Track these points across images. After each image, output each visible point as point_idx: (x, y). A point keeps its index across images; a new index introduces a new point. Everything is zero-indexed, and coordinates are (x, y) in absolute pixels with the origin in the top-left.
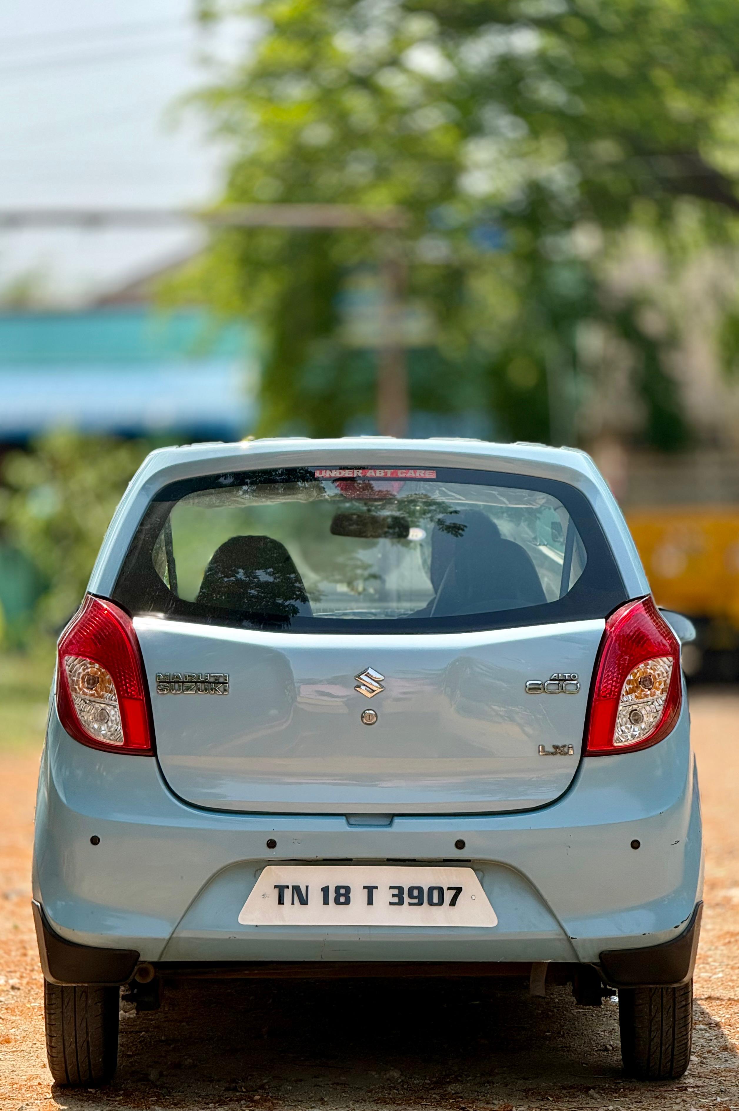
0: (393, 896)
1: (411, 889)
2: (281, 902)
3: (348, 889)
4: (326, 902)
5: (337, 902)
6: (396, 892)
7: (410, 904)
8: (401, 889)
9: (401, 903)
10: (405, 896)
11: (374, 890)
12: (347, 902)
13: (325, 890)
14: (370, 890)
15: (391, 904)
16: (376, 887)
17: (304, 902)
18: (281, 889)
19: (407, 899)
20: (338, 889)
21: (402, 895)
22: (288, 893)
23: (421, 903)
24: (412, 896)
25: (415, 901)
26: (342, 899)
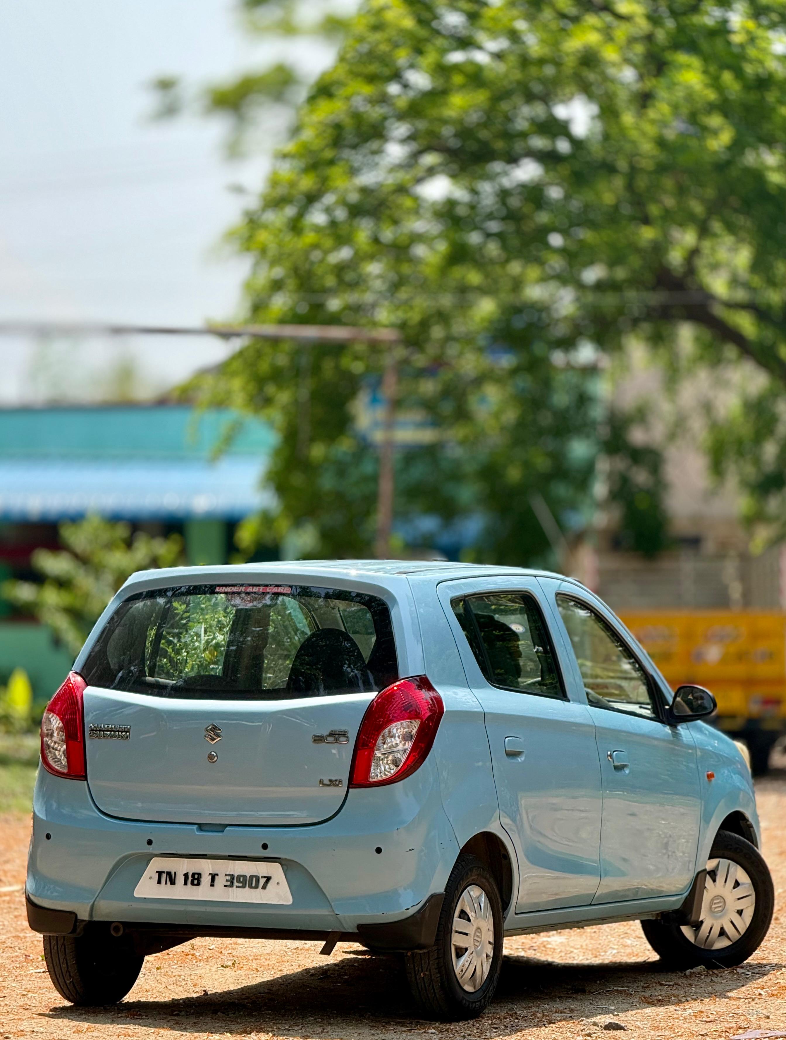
0: (227, 881)
1: (239, 877)
2: (159, 882)
3: (199, 875)
4: (186, 883)
5: (192, 884)
6: (228, 878)
7: (237, 887)
8: (232, 877)
9: (232, 885)
10: (235, 881)
11: (216, 877)
12: (198, 884)
13: (186, 875)
14: (213, 877)
15: (225, 886)
16: (217, 875)
17: (173, 882)
18: (160, 873)
19: (236, 884)
20: (193, 874)
21: (232, 881)
22: (164, 876)
23: (244, 887)
24: (238, 881)
25: (241, 885)
26: (196, 882)
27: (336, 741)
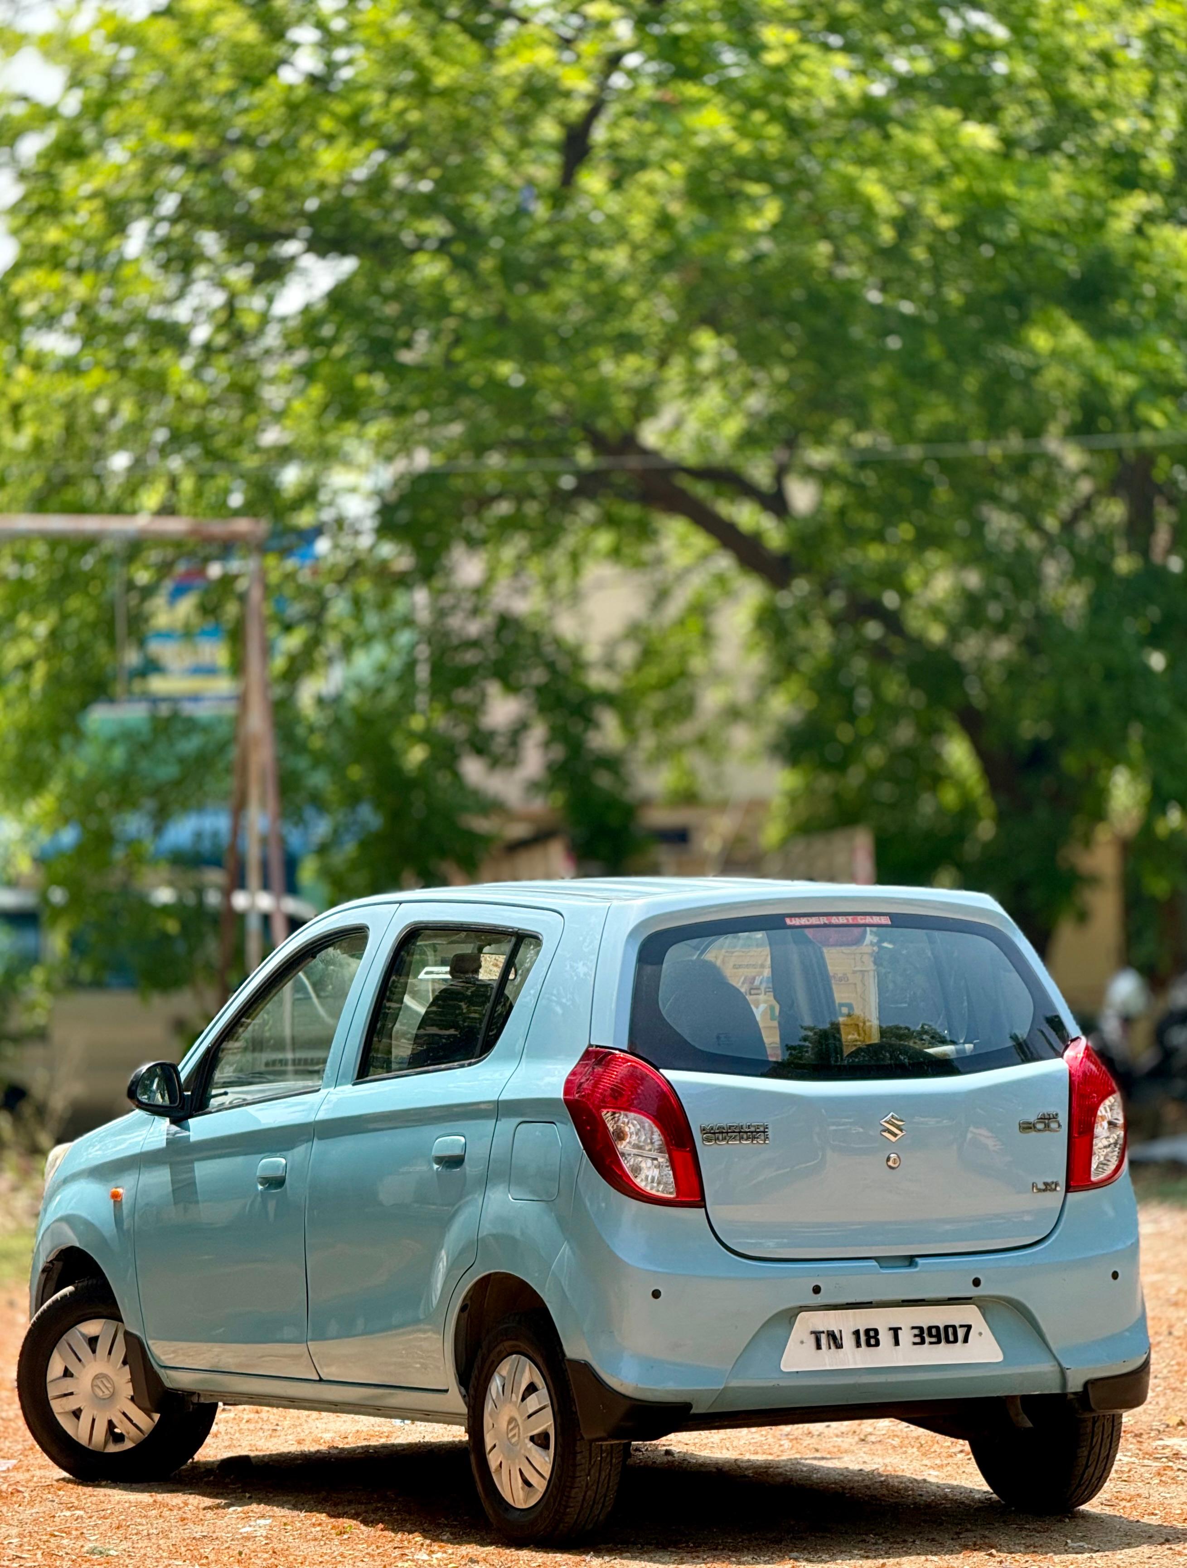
0: (915, 1336)
1: (930, 1328)
2: (819, 1347)
3: (876, 1331)
4: (858, 1345)
5: (869, 1344)
6: (916, 1332)
7: (931, 1343)
8: (921, 1329)
9: (923, 1342)
10: (925, 1335)
11: (899, 1331)
12: (877, 1344)
13: (857, 1333)
14: (895, 1331)
15: (915, 1344)
16: (900, 1328)
17: (839, 1346)
18: (817, 1335)
19: (927, 1339)
20: (867, 1331)
21: (922, 1335)
22: (823, 1338)
23: (939, 1342)
24: (930, 1335)
25: (934, 1340)
26: (873, 1342)
27: (1047, 1127)
